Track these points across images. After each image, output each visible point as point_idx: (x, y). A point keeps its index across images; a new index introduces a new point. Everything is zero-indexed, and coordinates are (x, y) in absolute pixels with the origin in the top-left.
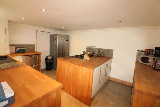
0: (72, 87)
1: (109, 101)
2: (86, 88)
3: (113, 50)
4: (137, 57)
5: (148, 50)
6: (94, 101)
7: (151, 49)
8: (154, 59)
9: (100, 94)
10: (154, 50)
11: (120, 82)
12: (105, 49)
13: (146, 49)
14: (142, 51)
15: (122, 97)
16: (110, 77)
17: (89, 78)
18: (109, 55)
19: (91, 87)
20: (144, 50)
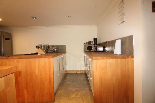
0: (25, 90)
1: (72, 89)
2: (46, 83)
3: (66, 45)
4: (84, 48)
5: (90, 42)
6: (58, 95)
7: (91, 40)
8: (95, 46)
9: (62, 87)
10: (93, 41)
11: (76, 72)
12: (59, 45)
13: (89, 41)
14: (87, 43)
15: (80, 82)
16: (67, 71)
17: (50, 69)
18: (63, 50)
19: (53, 78)
20: (88, 42)
